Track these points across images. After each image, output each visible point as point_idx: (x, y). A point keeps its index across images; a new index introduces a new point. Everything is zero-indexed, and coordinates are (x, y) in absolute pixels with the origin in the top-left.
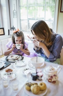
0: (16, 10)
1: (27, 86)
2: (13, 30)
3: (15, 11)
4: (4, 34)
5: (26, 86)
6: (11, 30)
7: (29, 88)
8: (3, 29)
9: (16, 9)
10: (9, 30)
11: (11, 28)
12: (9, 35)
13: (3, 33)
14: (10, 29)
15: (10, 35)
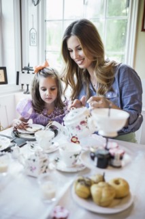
0: (36, 29)
1: (82, 184)
2: (28, 73)
3: (33, 31)
4: (6, 82)
5: (79, 186)
6: (23, 73)
7: (86, 190)
8: (4, 69)
9: (35, 27)
10: (18, 73)
11: (22, 69)
12: (17, 84)
13: (3, 80)
14: (20, 70)
15: (20, 84)
